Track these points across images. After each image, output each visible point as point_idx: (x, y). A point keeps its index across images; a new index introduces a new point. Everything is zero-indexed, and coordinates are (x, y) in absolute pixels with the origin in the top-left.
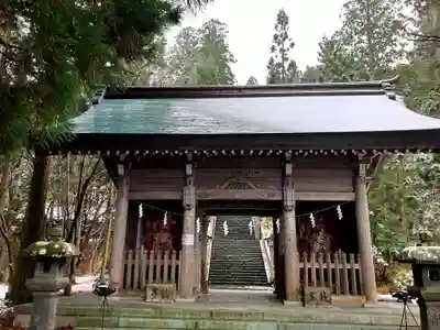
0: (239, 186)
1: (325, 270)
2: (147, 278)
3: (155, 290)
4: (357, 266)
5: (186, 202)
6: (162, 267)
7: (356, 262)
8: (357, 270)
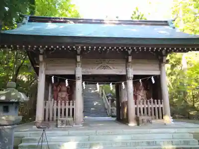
0: (104, 68)
1: (147, 108)
2: (57, 115)
3: (62, 121)
4: (162, 106)
5: (77, 76)
6: (65, 109)
7: (161, 104)
8: (162, 108)
